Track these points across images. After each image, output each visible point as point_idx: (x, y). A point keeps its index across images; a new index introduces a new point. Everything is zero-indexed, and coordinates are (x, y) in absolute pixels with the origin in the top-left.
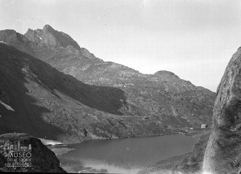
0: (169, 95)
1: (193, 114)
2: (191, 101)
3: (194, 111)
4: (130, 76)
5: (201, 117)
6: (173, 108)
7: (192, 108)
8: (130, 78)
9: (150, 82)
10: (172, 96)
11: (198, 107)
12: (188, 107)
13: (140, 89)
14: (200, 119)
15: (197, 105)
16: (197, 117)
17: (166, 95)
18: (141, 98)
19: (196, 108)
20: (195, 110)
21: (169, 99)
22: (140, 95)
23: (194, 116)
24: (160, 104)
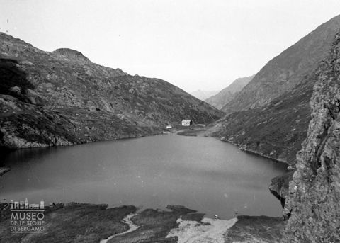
0: (95, 82)
1: (137, 111)
2: (130, 91)
3: (138, 106)
4: (21, 50)
5: (150, 115)
6: (104, 102)
7: (134, 102)
8: (22, 53)
9: (57, 61)
10: (100, 83)
11: (142, 100)
12: (127, 99)
13: (44, 71)
14: (149, 118)
15: (140, 97)
16: (144, 115)
17: (89, 81)
18: (48, 85)
19: (140, 102)
20: (138, 104)
21: (96, 88)
22: (47, 81)
23: (140, 113)
24: (83, 95)
